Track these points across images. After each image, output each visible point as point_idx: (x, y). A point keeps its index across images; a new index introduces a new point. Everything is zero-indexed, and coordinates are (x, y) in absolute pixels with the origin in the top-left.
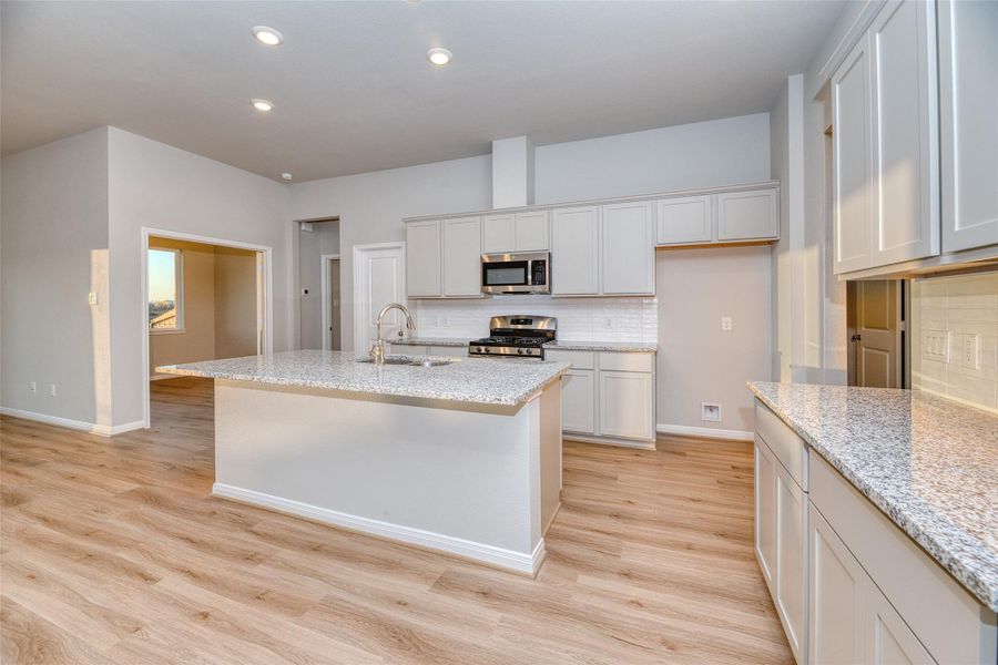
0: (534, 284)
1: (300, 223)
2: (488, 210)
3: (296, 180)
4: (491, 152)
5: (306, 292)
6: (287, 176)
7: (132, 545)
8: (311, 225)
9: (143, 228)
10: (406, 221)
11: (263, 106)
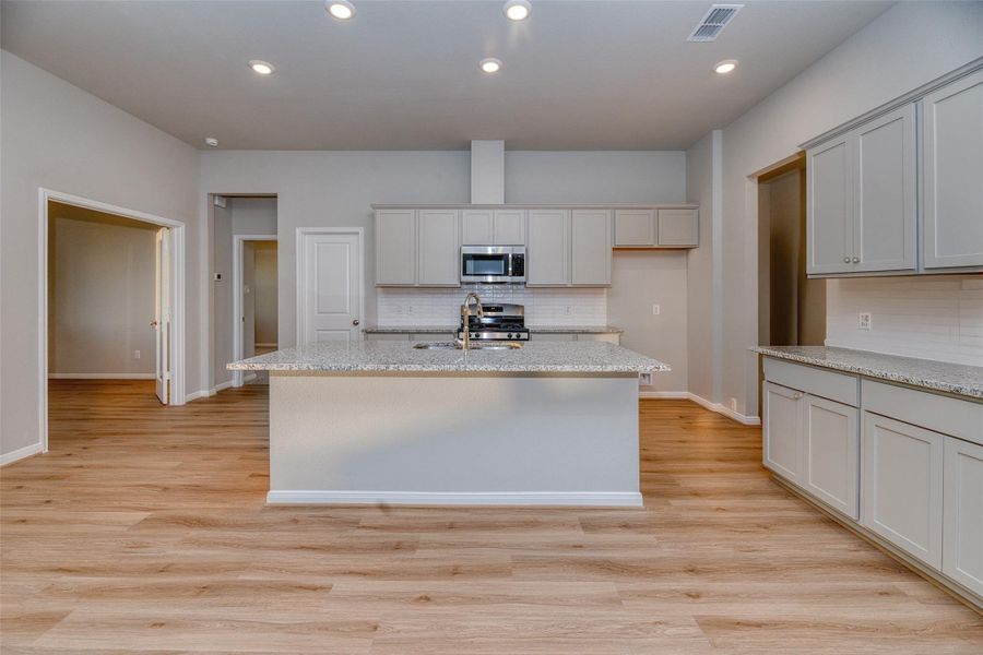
0: (514, 275)
1: (214, 195)
2: (466, 203)
3: (221, 147)
4: (470, 149)
5: (219, 277)
6: (211, 141)
7: (242, 567)
8: (224, 199)
9: (41, 189)
10: (375, 207)
11: (262, 69)
